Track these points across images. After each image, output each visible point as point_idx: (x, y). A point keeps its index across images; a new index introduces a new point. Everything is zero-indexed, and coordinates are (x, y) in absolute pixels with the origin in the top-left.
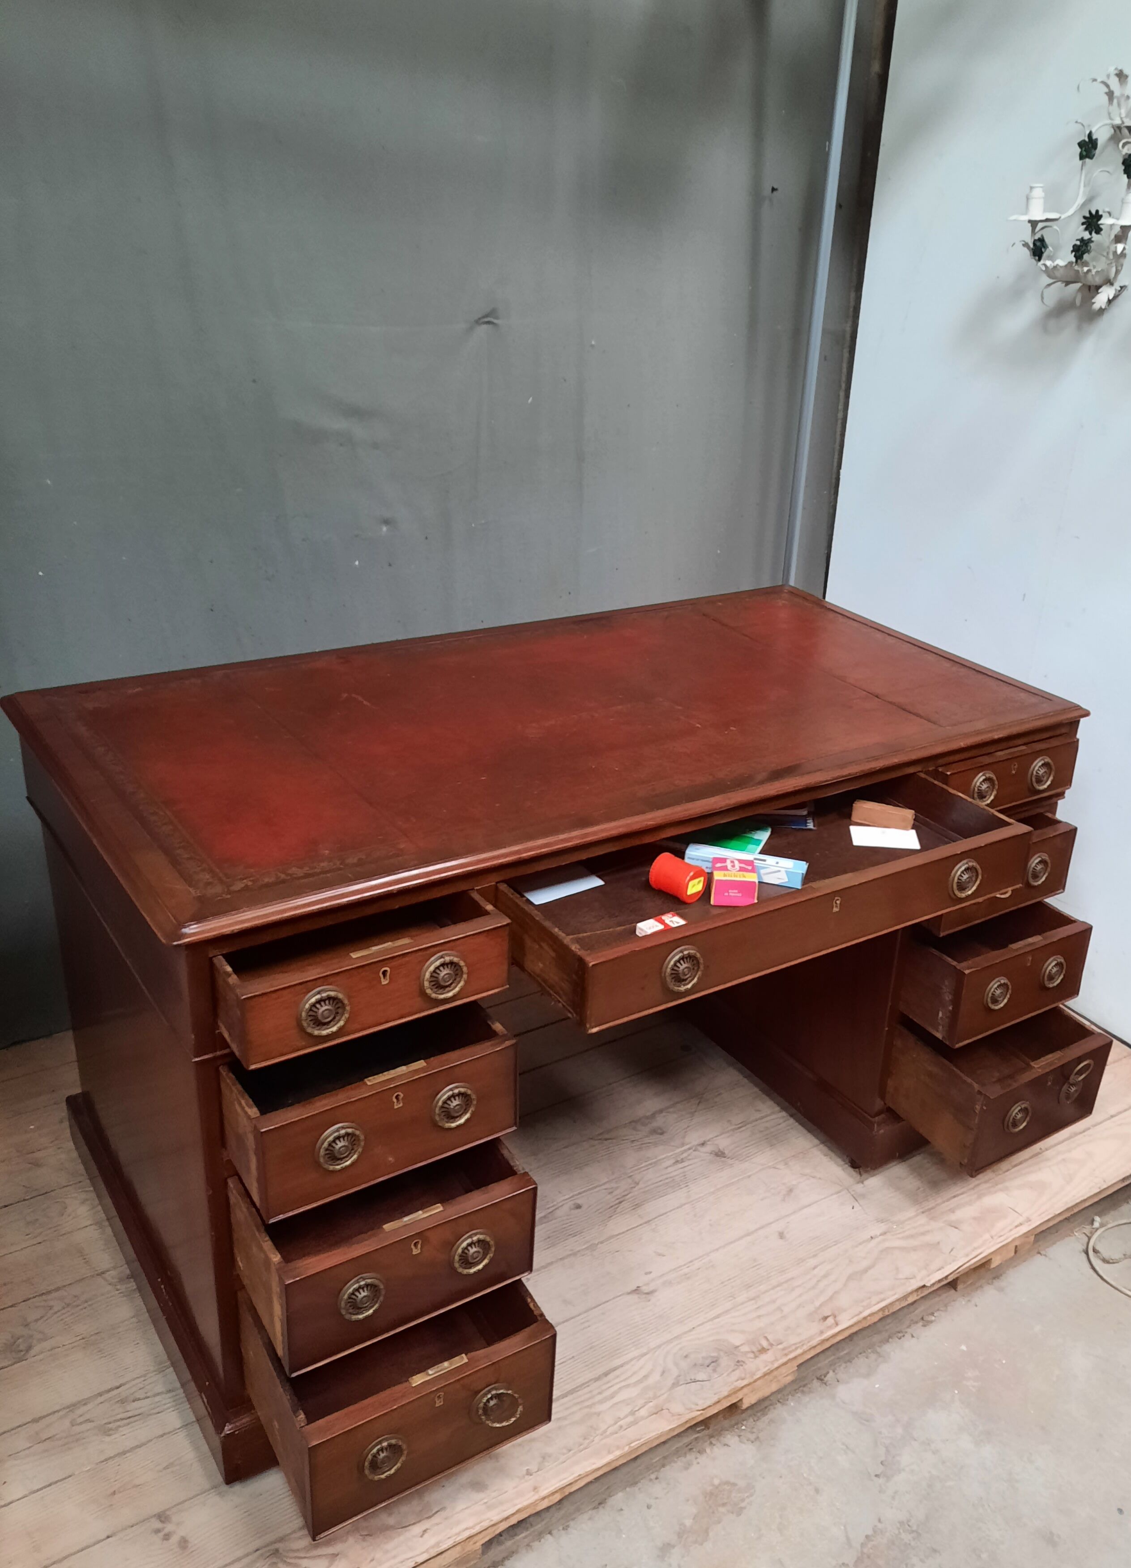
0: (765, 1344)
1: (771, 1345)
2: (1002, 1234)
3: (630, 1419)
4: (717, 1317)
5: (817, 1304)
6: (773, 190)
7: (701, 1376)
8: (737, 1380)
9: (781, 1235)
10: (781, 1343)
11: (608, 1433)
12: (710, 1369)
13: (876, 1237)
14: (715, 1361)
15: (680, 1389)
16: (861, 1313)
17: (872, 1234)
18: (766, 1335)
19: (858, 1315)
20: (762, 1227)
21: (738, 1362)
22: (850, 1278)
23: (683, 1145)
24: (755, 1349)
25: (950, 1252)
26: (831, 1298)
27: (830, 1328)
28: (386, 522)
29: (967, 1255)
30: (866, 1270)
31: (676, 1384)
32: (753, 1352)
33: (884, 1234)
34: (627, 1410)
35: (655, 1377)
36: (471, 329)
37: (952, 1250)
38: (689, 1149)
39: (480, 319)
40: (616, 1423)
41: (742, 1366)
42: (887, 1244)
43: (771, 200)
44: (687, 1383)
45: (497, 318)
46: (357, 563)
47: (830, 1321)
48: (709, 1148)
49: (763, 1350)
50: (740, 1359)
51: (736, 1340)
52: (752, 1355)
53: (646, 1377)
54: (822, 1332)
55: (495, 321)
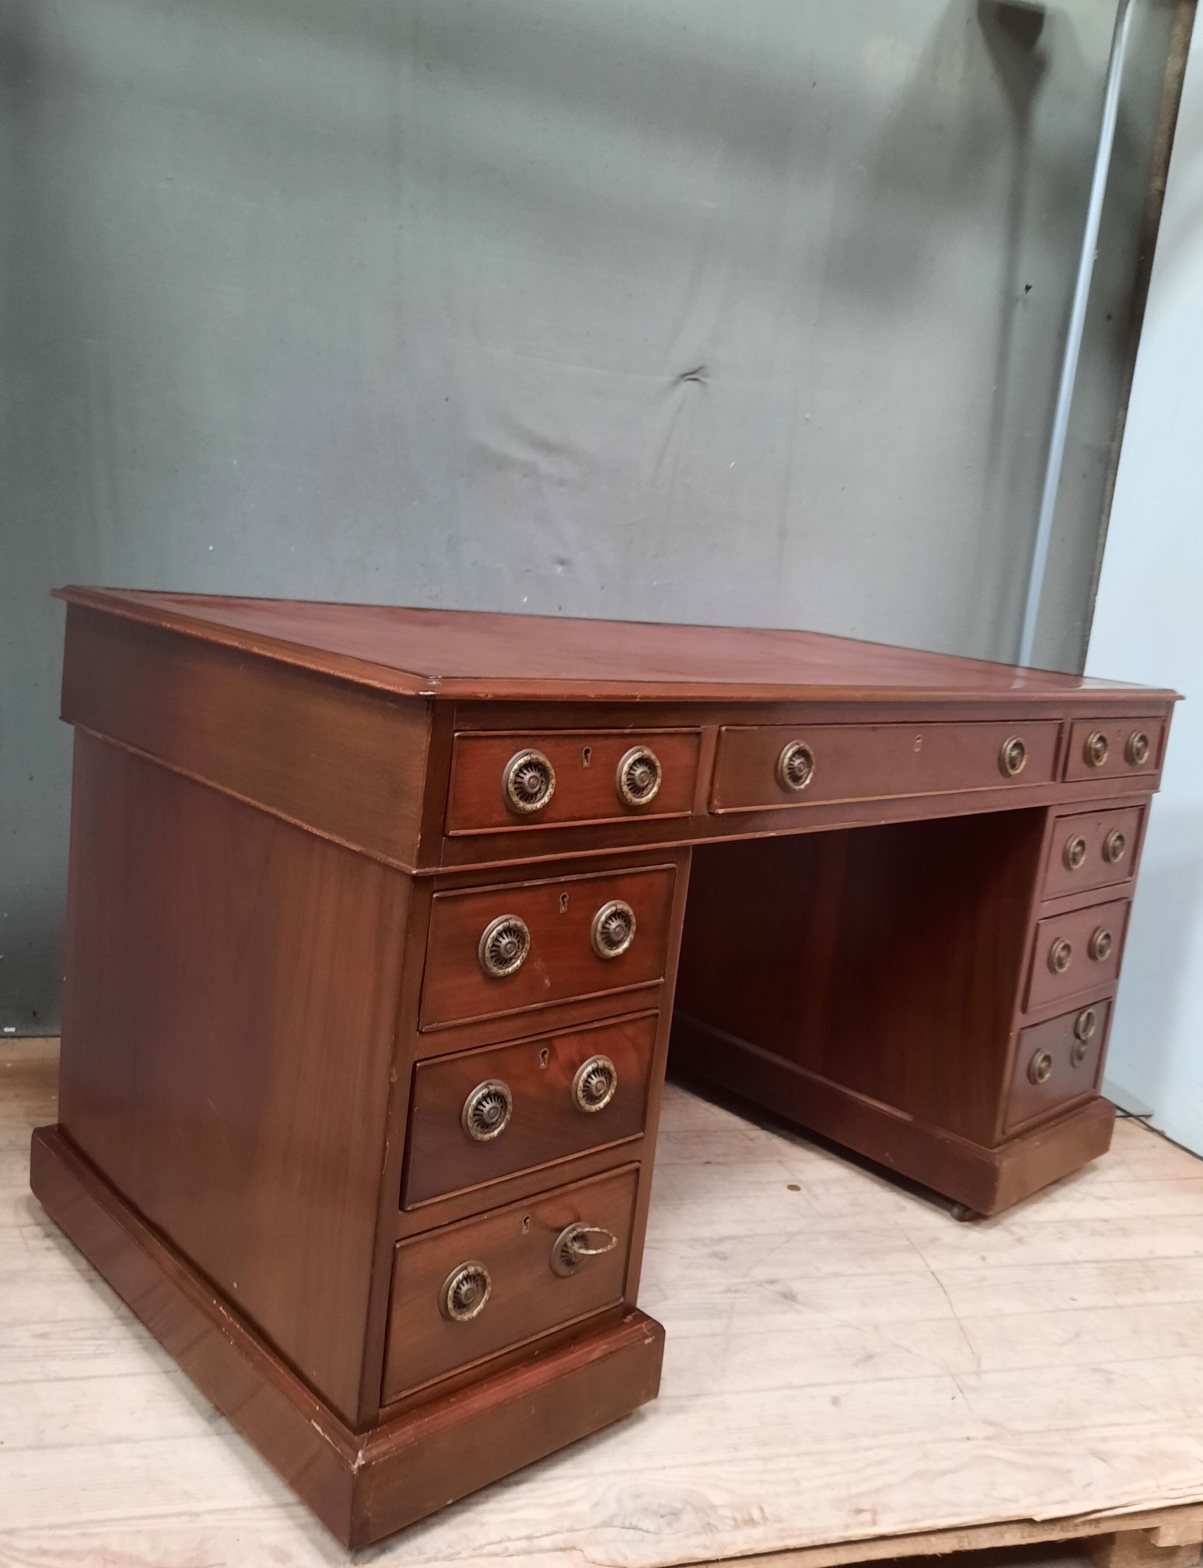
0: (756, 1515)
1: (765, 1519)
2: (1176, 1487)
3: (523, 1544)
4: (704, 1464)
5: (854, 1491)
6: (1028, 288)
7: (648, 1524)
8: (698, 1547)
9: (835, 1401)
10: (780, 1521)
11: (485, 1550)
12: (663, 1521)
13: (975, 1439)
14: (675, 1514)
15: (609, 1533)
16: (917, 1520)
17: (971, 1434)
18: (763, 1505)
19: (911, 1522)
20: (812, 1385)
21: (708, 1524)
22: (917, 1475)
23: (745, 1275)
24: (739, 1517)
25: (1084, 1487)
26: (878, 1491)
27: (863, 1524)
28: (562, 562)
29: (1111, 1498)
30: (944, 1473)
31: (607, 1524)
32: (735, 1520)
33: (988, 1438)
34: (524, 1532)
35: (583, 1507)
36: (676, 383)
37: (1089, 1485)
38: (752, 1282)
39: (687, 374)
40: (500, 1542)
41: (711, 1530)
42: (988, 1452)
43: (1025, 301)
44: (622, 1528)
45: (704, 376)
46: (525, 600)
47: (867, 1517)
48: (777, 1287)
49: (751, 1522)
50: (712, 1521)
51: (717, 1498)
52: (732, 1523)
53: (570, 1502)
54: (847, 1527)
55: (703, 379)
